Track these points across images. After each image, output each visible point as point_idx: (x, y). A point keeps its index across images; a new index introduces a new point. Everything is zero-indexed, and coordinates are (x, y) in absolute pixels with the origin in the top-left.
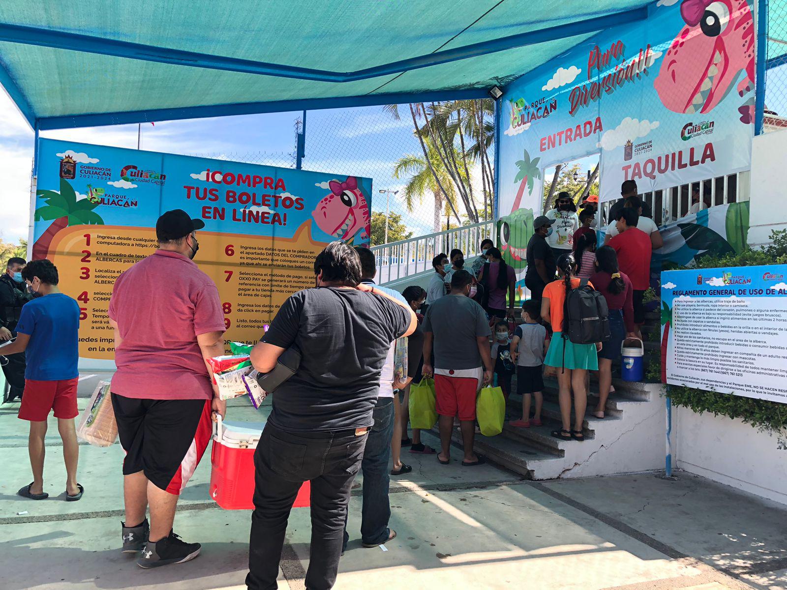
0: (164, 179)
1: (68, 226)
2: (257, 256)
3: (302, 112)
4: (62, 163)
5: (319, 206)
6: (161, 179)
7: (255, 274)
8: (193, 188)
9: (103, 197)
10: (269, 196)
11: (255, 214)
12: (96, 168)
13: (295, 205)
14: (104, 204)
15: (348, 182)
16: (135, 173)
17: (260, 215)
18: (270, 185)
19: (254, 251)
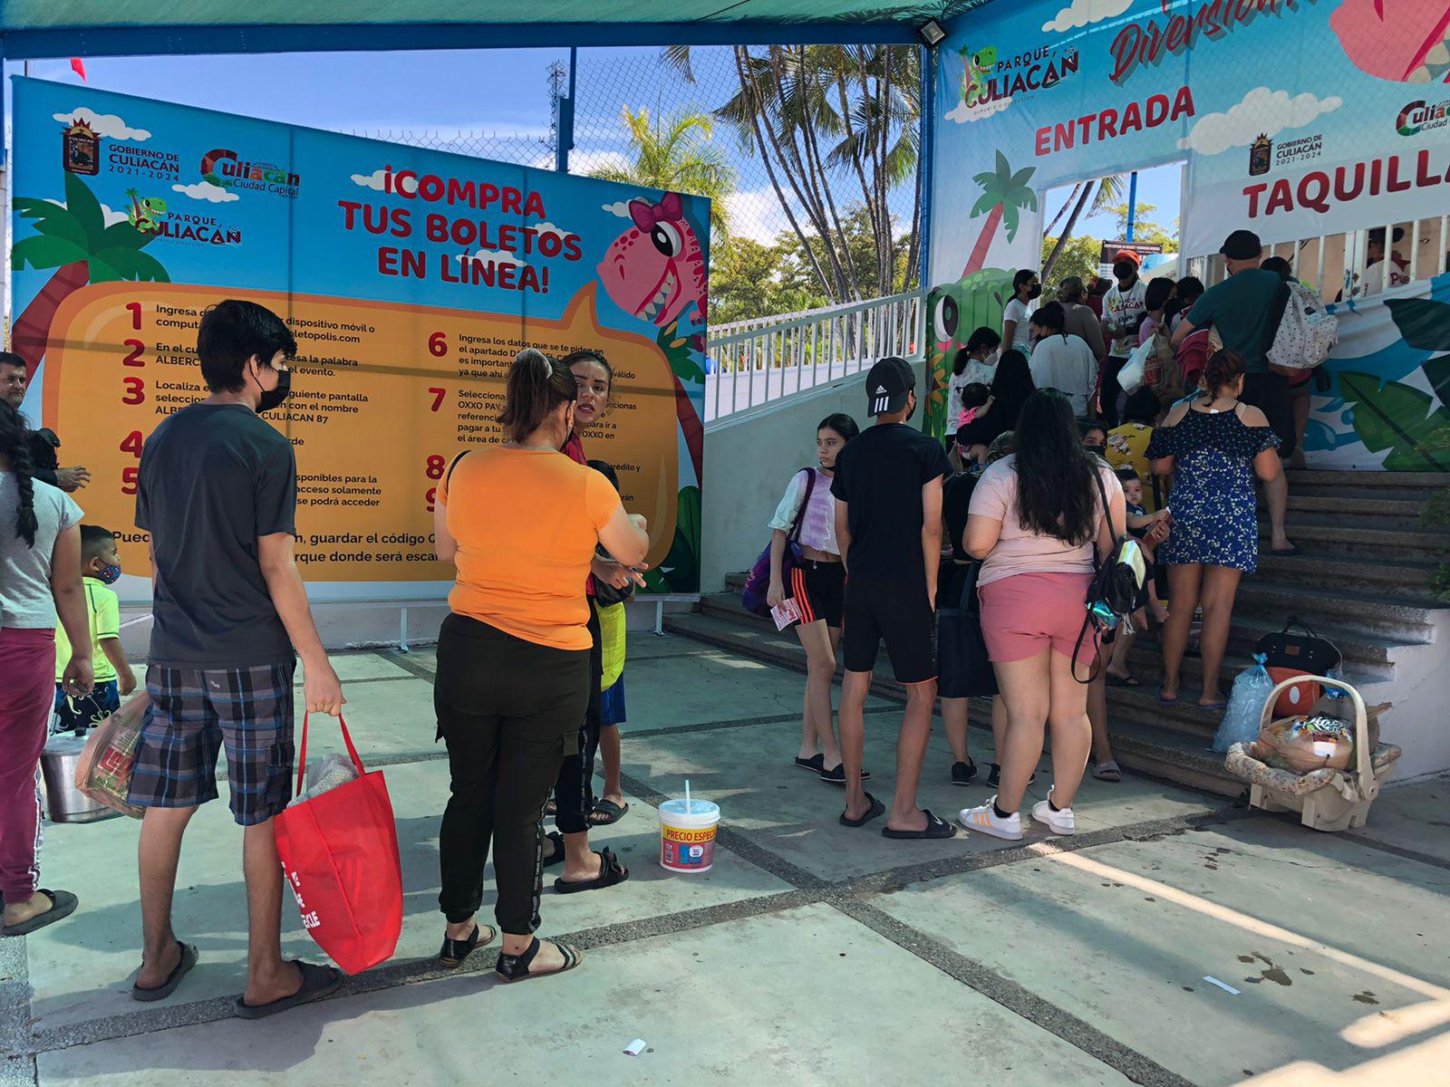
0: (297, 184)
1: (88, 283)
2: (493, 358)
3: (569, 50)
4: (67, 137)
5: (611, 253)
6: (290, 182)
7: (490, 396)
8: (358, 206)
9: (165, 219)
10: (513, 229)
11: (486, 266)
12: (144, 152)
13: (565, 249)
14: (167, 235)
15: (664, 204)
16: (233, 167)
17: (496, 269)
18: (515, 204)
19: (485, 346)
